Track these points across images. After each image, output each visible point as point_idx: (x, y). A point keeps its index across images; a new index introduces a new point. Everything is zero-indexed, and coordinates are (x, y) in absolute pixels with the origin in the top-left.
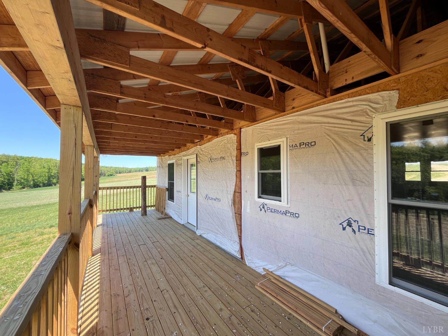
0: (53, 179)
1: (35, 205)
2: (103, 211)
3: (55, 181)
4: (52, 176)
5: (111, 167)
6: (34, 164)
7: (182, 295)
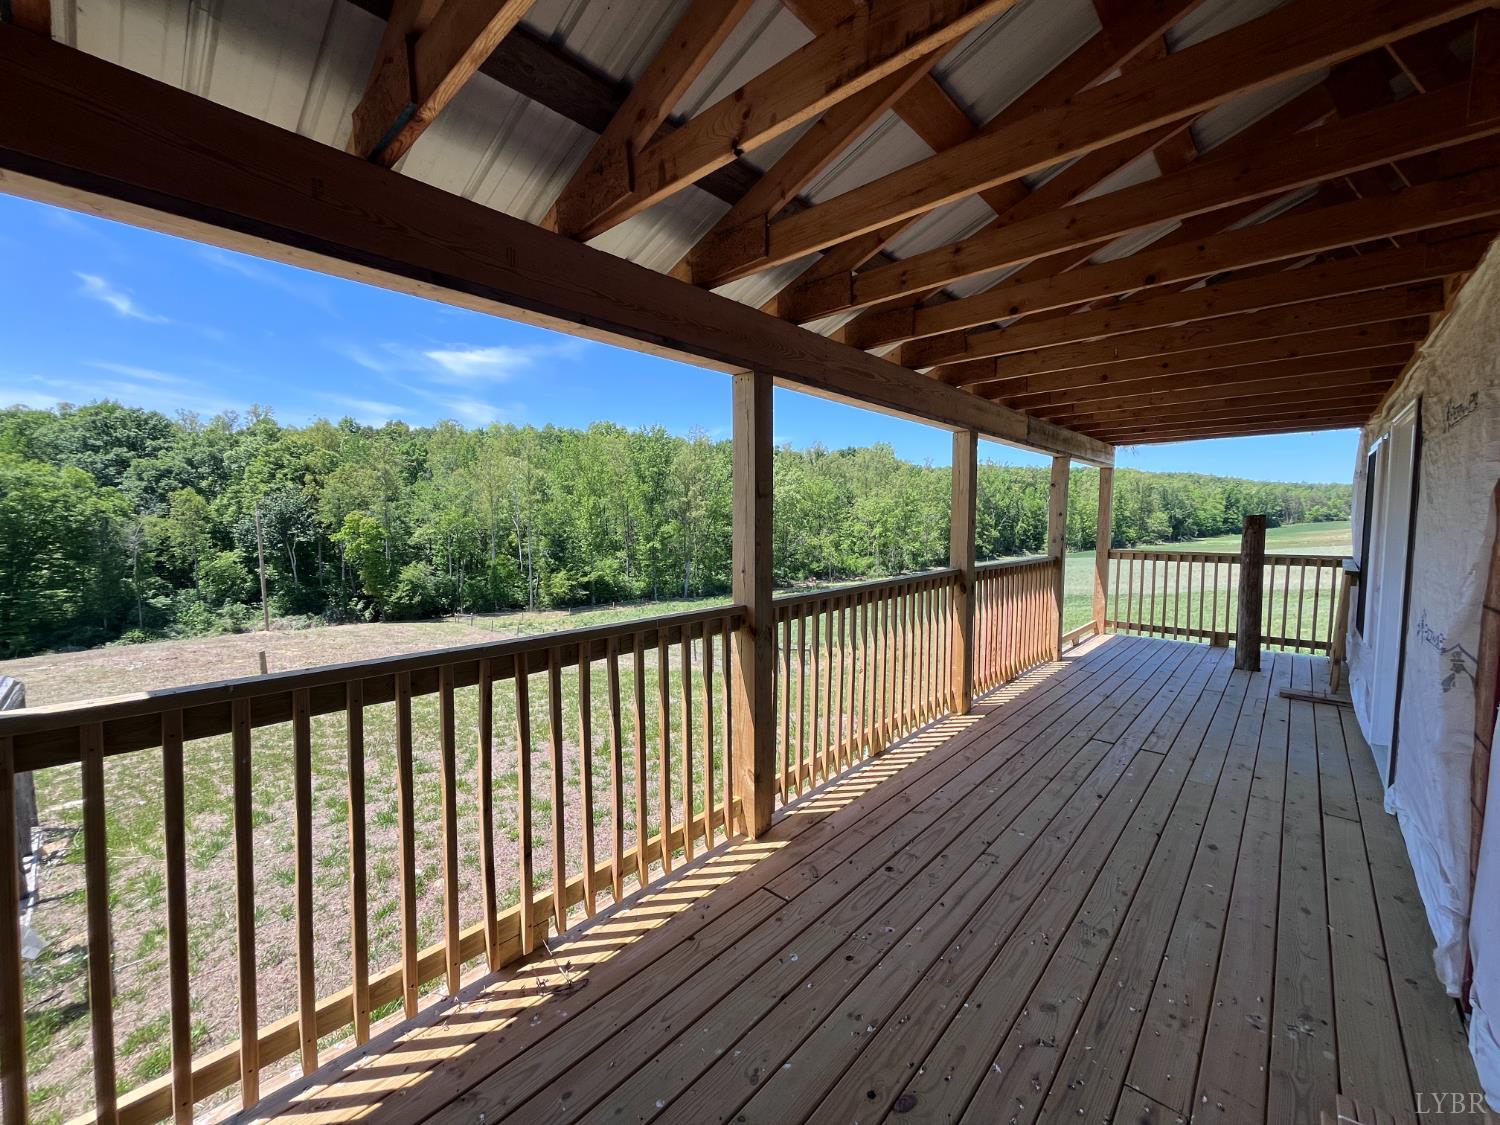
0: (1129, 527)
1: (1078, 593)
2: (1118, 625)
3: (1132, 533)
4: (1125, 518)
5: (1334, 486)
6: (1085, 486)
7: (1011, 896)
